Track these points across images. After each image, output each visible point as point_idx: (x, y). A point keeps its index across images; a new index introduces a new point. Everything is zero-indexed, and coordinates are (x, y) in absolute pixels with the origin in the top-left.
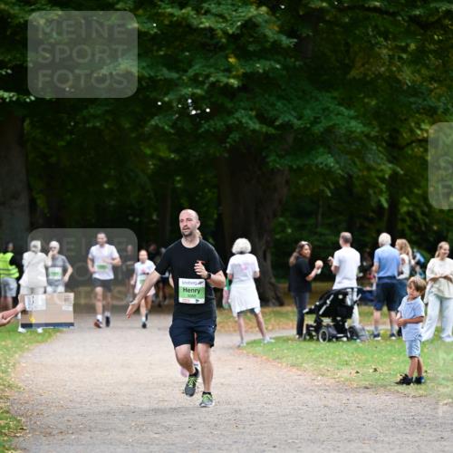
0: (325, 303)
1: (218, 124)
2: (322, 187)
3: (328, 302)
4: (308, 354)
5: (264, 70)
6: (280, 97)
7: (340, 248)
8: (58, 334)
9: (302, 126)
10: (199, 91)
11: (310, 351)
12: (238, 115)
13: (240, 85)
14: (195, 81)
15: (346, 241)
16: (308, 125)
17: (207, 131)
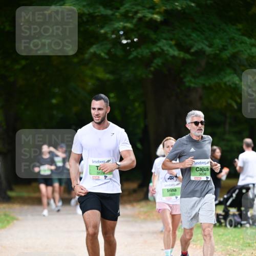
0: (232, 196)
1: (145, 52)
2: (230, 101)
3: (234, 195)
4: (217, 237)
5: (182, 7)
6: (194, 29)
7: (243, 151)
8: (15, 222)
9: (213, 53)
10: (129, 25)
11: (219, 235)
12: (160, 44)
13: (162, 19)
14: (126, 17)
15: (248, 145)
16: (218, 52)
17: (136, 57)
